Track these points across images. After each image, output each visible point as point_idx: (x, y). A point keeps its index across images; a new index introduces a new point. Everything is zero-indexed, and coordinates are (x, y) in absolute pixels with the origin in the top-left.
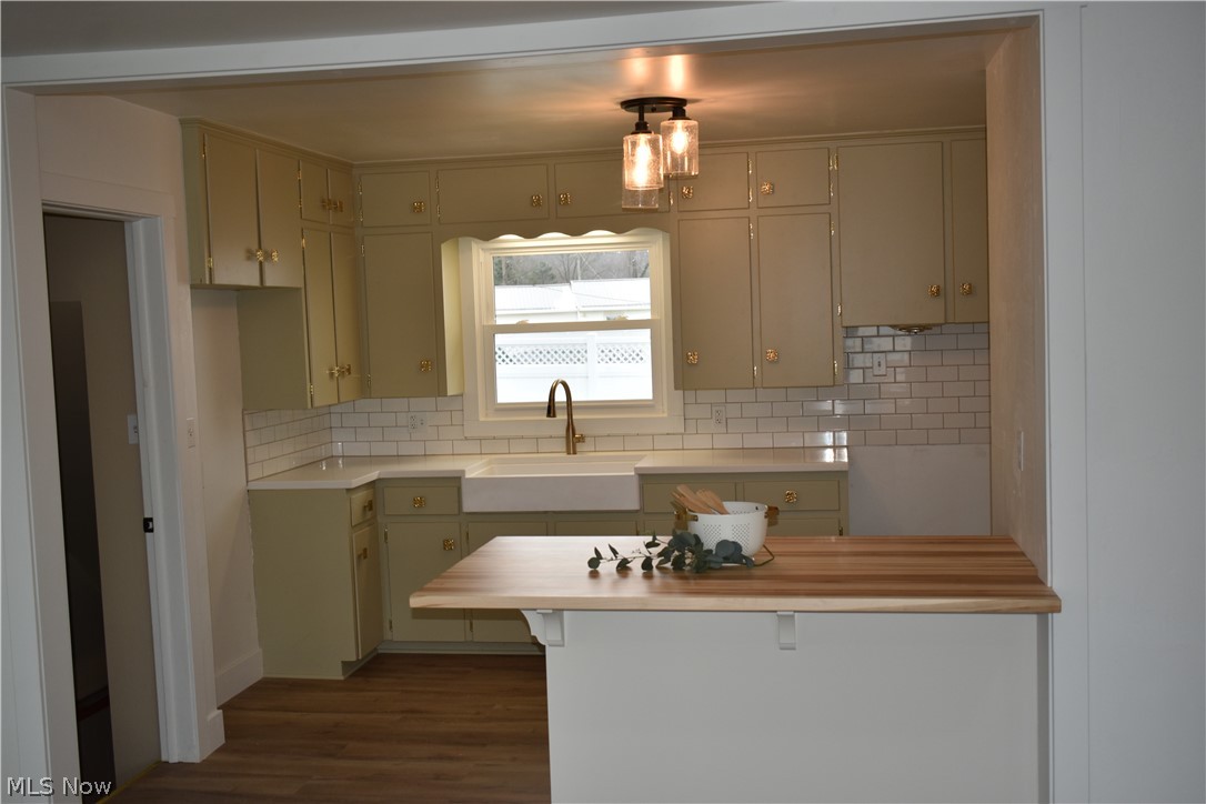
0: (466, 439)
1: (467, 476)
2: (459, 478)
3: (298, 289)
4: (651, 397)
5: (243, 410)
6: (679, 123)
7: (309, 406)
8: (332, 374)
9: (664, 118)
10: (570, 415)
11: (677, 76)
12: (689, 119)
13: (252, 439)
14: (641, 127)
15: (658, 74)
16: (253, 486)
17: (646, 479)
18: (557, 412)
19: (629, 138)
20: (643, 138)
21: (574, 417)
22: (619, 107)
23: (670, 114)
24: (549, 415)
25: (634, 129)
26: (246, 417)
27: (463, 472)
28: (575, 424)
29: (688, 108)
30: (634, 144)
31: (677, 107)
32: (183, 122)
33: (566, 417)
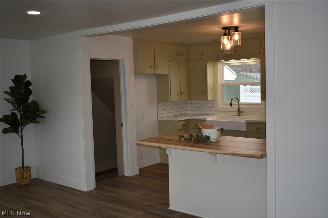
0: (216, 111)
1: (207, 120)
2: (205, 120)
3: (168, 74)
4: (260, 102)
5: (157, 102)
6: (236, 33)
7: (170, 101)
8: (178, 94)
9: (232, 32)
10: (239, 106)
11: (236, 20)
12: (239, 31)
13: (159, 108)
14: (225, 34)
15: (231, 20)
16: (159, 119)
17: (248, 123)
18: (233, 105)
19: (222, 37)
20: (226, 37)
21: (240, 107)
22: (221, 29)
23: (234, 30)
24: (230, 106)
25: (223, 35)
26: (158, 103)
27: (206, 119)
28: (240, 108)
29: (239, 29)
30: (223, 39)
31: (236, 29)
32: (133, 39)
33: (238, 107)
